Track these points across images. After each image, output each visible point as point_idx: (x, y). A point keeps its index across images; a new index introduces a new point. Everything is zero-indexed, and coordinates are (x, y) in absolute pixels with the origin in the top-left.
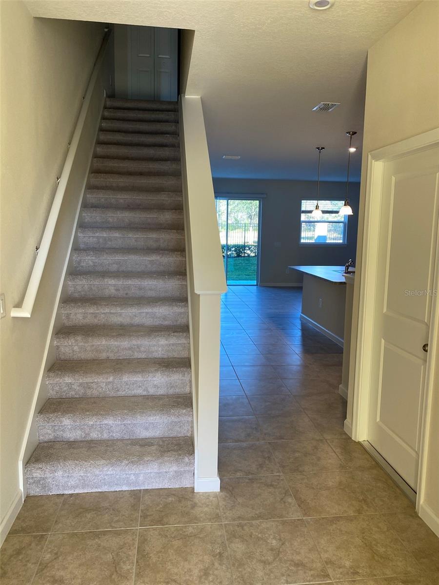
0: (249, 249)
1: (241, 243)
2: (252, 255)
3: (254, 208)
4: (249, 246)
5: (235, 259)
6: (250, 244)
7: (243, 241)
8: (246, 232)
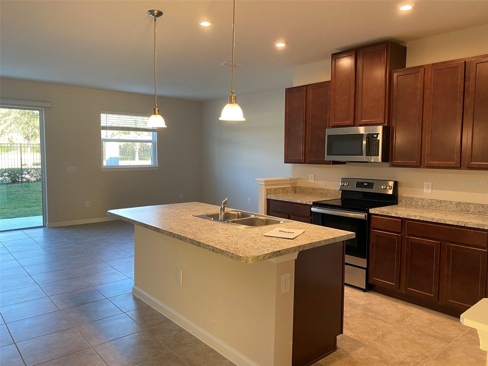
0: (28, 173)
1: (16, 167)
2: (33, 179)
3: (30, 128)
4: (28, 169)
5: (9, 186)
6: (29, 167)
7: (20, 164)
8: (23, 153)
